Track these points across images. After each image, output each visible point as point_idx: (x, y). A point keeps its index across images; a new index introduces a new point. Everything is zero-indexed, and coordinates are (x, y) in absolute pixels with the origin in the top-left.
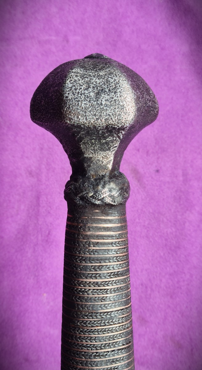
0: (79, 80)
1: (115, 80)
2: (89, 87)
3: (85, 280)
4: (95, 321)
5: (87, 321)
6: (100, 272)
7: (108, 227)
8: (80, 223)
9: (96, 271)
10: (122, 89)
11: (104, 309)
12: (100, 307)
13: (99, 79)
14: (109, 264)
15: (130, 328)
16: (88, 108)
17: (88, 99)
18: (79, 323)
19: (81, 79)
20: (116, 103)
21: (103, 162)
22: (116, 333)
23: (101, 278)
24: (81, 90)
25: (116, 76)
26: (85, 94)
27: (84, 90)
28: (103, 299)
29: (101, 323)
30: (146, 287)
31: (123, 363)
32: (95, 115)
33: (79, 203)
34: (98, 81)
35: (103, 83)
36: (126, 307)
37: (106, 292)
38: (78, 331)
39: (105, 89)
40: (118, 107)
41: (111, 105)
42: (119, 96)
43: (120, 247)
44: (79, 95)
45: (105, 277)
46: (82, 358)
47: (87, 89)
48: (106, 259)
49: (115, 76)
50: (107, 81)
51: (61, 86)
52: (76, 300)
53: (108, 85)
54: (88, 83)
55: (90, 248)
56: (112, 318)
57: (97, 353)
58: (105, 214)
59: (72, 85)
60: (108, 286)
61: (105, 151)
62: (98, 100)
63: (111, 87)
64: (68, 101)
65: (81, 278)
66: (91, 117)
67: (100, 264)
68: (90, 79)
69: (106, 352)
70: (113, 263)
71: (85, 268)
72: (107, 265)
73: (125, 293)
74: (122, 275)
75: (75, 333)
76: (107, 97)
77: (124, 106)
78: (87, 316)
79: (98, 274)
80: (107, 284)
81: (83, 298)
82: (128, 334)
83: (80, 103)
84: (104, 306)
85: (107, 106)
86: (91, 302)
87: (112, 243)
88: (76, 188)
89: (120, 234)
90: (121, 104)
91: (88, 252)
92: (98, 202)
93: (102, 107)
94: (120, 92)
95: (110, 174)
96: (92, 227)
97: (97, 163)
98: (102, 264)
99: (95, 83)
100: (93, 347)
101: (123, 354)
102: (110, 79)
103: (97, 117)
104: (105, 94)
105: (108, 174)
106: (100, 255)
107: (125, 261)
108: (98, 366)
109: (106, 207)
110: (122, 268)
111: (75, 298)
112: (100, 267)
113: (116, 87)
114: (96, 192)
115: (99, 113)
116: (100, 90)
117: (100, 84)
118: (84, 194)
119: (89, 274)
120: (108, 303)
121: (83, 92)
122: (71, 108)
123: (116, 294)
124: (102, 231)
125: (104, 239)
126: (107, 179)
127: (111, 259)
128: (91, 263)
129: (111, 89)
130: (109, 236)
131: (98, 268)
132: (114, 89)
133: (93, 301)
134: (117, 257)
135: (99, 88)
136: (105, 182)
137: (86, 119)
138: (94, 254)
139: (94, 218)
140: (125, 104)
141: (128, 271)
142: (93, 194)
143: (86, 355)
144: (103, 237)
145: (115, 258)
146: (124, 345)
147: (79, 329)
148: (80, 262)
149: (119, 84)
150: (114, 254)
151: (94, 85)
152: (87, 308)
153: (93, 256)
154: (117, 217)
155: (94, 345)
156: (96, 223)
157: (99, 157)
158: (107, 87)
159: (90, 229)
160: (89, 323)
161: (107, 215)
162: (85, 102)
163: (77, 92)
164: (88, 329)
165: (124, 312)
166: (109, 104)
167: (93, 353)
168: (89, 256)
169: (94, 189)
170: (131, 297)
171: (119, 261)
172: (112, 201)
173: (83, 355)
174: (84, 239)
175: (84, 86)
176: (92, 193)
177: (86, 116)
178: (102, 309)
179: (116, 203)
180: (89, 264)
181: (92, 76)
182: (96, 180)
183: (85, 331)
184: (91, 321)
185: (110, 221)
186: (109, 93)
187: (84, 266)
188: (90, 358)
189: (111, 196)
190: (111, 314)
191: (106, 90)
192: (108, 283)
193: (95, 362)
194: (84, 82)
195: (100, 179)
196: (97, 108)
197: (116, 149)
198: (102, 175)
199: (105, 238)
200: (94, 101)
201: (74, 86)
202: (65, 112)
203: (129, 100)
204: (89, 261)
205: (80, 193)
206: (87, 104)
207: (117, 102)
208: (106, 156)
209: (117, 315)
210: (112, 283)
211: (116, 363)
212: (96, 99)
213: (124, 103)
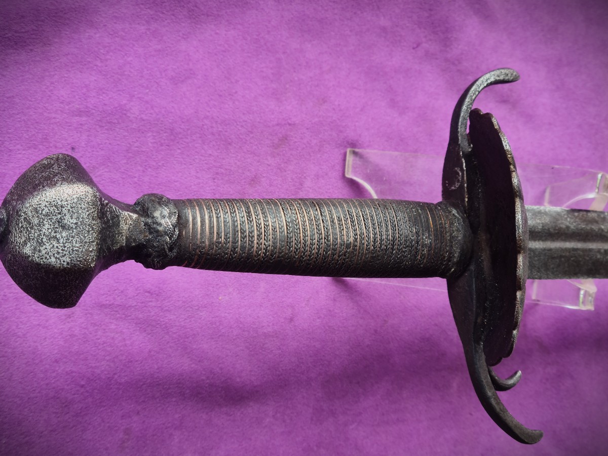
0: (46, 248)
1: (46, 206)
2: (55, 237)
3: (255, 248)
4: (295, 239)
5: (295, 248)
6: (247, 232)
7: (201, 221)
8: (196, 252)
9: (246, 236)
10: (57, 199)
11: (284, 229)
12: (282, 233)
13: (44, 225)
14: (239, 222)
15: (300, 202)
16: (80, 239)
17: (71, 239)
18: (296, 257)
19: (44, 247)
20: (74, 207)
21: (131, 224)
22: (306, 217)
23: (253, 231)
24: (59, 247)
25: (40, 204)
26: (64, 242)
27: (59, 243)
28: (274, 230)
29: (297, 233)
30: (217, 173)
31: (334, 211)
32: (89, 232)
33: (176, 252)
34: (47, 226)
35: (49, 221)
36: (279, 205)
37: (267, 226)
38: (303, 258)
39: (57, 219)
40: (80, 204)
41: (77, 212)
42: (67, 202)
43: (221, 209)
44: (66, 249)
45: (252, 226)
46: (329, 254)
47: (58, 240)
48: (234, 225)
49: (40, 206)
50: (46, 216)
51: (52, 270)
52: (274, 258)
53: (53, 215)
54: (50, 239)
55: (223, 242)
56: (292, 221)
57: (325, 238)
58: (187, 224)
59: (52, 257)
60: (261, 223)
61: (120, 221)
62: (72, 228)
63: (54, 212)
64: (73, 262)
65: (252, 253)
66: (91, 237)
67: (239, 232)
68: (44, 236)
69: (324, 228)
70: (238, 217)
71: (243, 248)
72: (240, 224)
73: (266, 206)
74: (248, 208)
75: (305, 261)
76: (68, 217)
77: (78, 198)
78: (290, 248)
79: (249, 234)
80: (260, 225)
81: (272, 251)
82: (305, 204)
83: (75, 249)
84: (281, 229)
85: (78, 218)
86: (277, 242)
87: (217, 217)
88: (159, 256)
89: (206, 208)
90: (75, 200)
91: (226, 244)
92: (177, 232)
93: (79, 223)
94: (61, 201)
95: (142, 216)
96: (201, 238)
97: (131, 231)
98: (239, 229)
99: (50, 230)
100: (319, 242)
101: (325, 211)
102: (44, 212)
103: (91, 229)
104: (64, 219)
105: (143, 219)
106: (229, 232)
107: (233, 204)
108: (337, 238)
109: (181, 223)
110: (241, 207)
111: (271, 260)
112: (243, 232)
113: (56, 206)
114: (166, 233)
115: (86, 226)
116: (59, 225)
117: (50, 225)
118: (168, 247)
119: (249, 244)
120: (278, 225)
121: (62, 245)
122: (81, 259)
123: (269, 216)
124: (205, 228)
125: (213, 227)
126: (149, 221)
127: (234, 220)
128: (238, 241)
129: (57, 212)
130: (210, 221)
131: (243, 234)
132: (57, 208)
133: (276, 241)
134: (231, 212)
135: (56, 226)
136: (154, 223)
137: (93, 242)
138: (229, 238)
139: (192, 236)
140: (76, 195)
141: (242, 200)
142: (168, 237)
143: (326, 251)
144: (211, 228)
145: (233, 215)
146: (316, 209)
147: (302, 256)
148: (236, 253)
149: (51, 202)
150: (228, 216)
151: (52, 231)
152: (282, 247)
153: (231, 239)
154: (190, 211)
155: (318, 241)
156: (197, 234)
157: (125, 228)
158: (55, 215)
159: (203, 242)
160: (297, 246)
161: (187, 221)
162: (74, 242)
163: (61, 251)
164: (303, 247)
165: (285, 208)
166: (76, 214)
167: (325, 243)
168: (231, 243)
169: (161, 236)
170: (269, 199)
171: (235, 211)
172: (175, 215)
173: (326, 253)
174: (213, 249)
175: (55, 243)
176: (166, 238)
177: (89, 242)
178: (284, 231)
179: (176, 210)
180: (239, 243)
181: (41, 234)
182: (151, 233)
183: (304, 250)
184: (295, 244)
185: (194, 219)
186: (63, 215)
187: (241, 249)
188: (330, 246)
189: (170, 217)
190: (288, 222)
191: (59, 217)
192: (258, 223)
193: (333, 241)
194: (48, 243)
195: (151, 228)
196: (80, 229)
197: (117, 208)
198: (145, 225)
199: (212, 225)
200: (73, 231)
201: (54, 254)
202: (85, 266)
203: (71, 191)
204: (235, 243)
205: (166, 252)
206: (77, 240)
207: (74, 205)
208: (125, 221)
209: (289, 215)
210: (258, 219)
211: (334, 219)
212: (70, 230)
213: (74, 197)
